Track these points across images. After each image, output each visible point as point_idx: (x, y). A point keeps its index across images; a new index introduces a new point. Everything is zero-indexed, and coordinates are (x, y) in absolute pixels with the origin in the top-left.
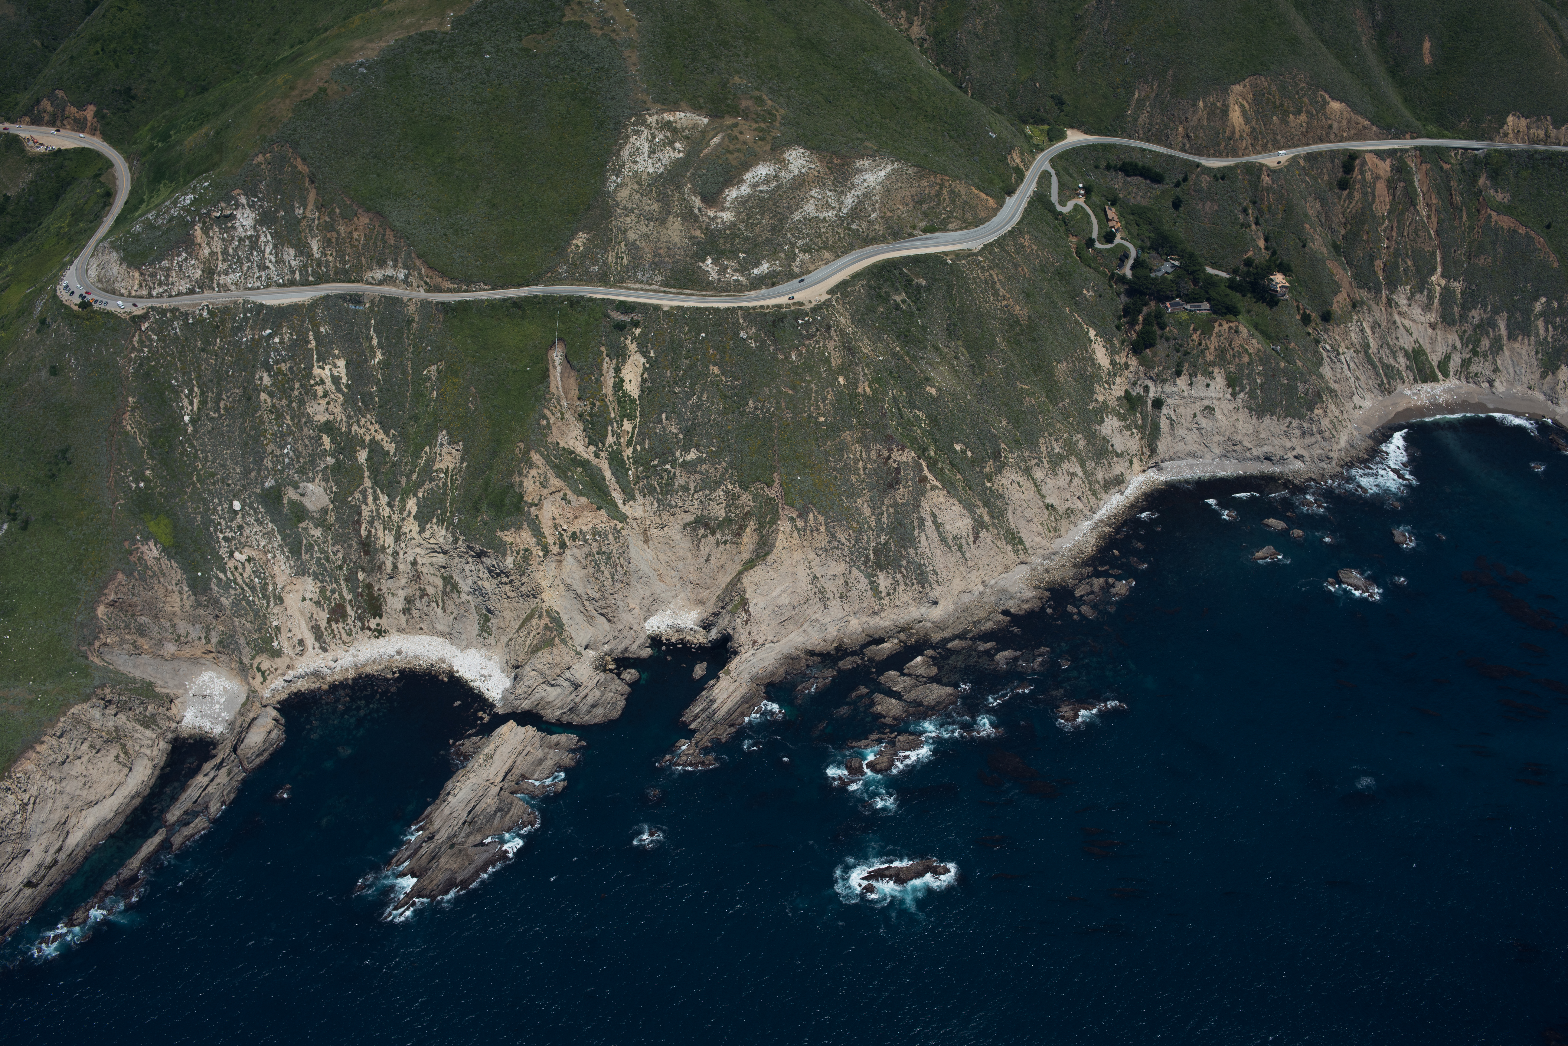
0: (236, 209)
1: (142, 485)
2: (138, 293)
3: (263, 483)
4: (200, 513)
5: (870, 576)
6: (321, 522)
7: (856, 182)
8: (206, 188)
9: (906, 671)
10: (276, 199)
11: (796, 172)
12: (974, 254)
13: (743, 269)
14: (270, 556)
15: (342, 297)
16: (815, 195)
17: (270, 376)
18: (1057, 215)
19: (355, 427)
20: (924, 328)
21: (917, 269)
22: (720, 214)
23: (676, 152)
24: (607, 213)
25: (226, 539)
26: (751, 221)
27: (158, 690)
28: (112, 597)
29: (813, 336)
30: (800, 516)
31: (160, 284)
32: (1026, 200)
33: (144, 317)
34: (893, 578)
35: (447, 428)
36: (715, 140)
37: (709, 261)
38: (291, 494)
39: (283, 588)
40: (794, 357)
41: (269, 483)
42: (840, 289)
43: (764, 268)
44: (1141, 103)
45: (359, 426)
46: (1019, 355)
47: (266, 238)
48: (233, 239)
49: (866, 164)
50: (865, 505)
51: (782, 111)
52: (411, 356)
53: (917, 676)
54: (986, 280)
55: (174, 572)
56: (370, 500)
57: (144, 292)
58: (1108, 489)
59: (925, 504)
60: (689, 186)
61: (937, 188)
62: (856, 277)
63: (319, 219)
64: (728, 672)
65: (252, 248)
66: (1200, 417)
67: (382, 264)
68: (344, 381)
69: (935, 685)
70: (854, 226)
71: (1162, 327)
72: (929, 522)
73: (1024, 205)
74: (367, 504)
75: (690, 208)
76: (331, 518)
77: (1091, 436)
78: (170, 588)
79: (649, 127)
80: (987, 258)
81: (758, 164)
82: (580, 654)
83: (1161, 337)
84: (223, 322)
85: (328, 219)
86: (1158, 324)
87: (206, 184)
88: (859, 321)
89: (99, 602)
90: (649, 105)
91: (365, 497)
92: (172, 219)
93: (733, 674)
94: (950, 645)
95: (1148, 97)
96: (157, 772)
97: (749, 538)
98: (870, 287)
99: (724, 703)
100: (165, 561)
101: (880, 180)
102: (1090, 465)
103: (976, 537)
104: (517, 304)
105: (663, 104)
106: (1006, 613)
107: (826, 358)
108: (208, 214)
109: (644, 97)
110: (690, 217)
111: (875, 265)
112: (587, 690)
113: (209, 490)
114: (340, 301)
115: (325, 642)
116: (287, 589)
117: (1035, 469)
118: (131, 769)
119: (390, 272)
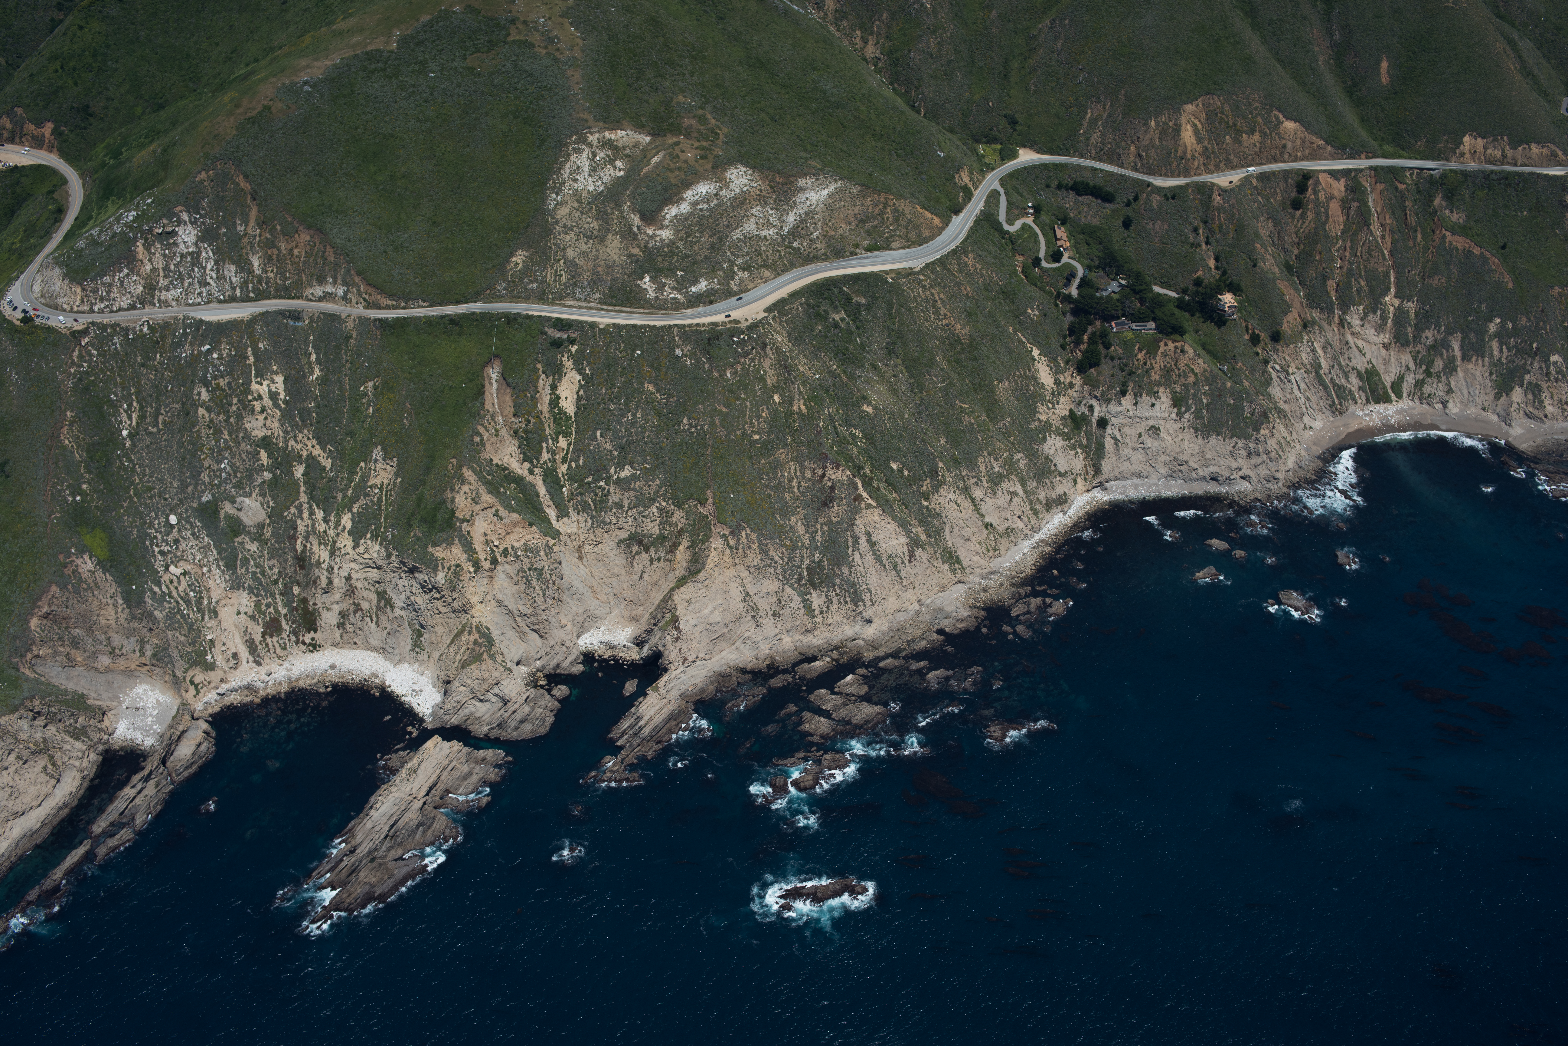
0: (178, 225)
1: (78, 498)
2: (80, 309)
3: (200, 497)
4: (136, 526)
5: (802, 594)
6: (258, 537)
7: (798, 200)
8: (149, 205)
9: (836, 690)
10: (218, 216)
11: (737, 191)
12: (915, 273)
13: (680, 286)
14: (205, 570)
15: (282, 313)
16: (757, 213)
17: (208, 391)
18: (1004, 234)
19: (292, 443)
20: (862, 347)
21: (857, 288)
22: (659, 232)
23: (617, 171)
24: (547, 231)
25: (162, 553)
26: (690, 239)
27: (90, 702)
28: (45, 609)
29: (748, 354)
30: (732, 533)
31: (102, 299)
32: (973, 218)
33: (85, 332)
34: (826, 596)
35: (381, 443)
36: (656, 159)
37: (647, 279)
38: (228, 508)
39: (218, 602)
40: (729, 375)
41: (206, 498)
42: (778, 307)
43: (702, 286)
44: (1093, 122)
45: (296, 442)
46: (959, 374)
47: (207, 254)
48: (175, 255)
49: (809, 183)
50: (799, 523)
51: (726, 130)
52: (348, 372)
53: (848, 695)
54: (927, 299)
55: (109, 585)
56: (306, 514)
57: (86, 308)
58: (1050, 508)
59: (859, 522)
60: (628, 204)
61: (881, 207)
62: (794, 295)
63: (260, 235)
64: (657, 689)
65: (193, 264)
66: (1145, 437)
67: (321, 281)
68: (282, 396)
69: (864, 703)
70: (795, 245)
71: (1107, 346)
72: (863, 541)
73: (970, 223)
74: (302, 519)
75: (629, 226)
76: (268, 533)
77: (1033, 456)
78: (104, 601)
79: (590, 145)
80: (928, 277)
81: (698, 182)
82: (510, 670)
83: (1106, 356)
84: (163, 337)
85: (269, 236)
86: (1103, 343)
87: (149, 201)
88: (796, 339)
89: (32, 615)
90: (590, 123)
91: (301, 512)
92: (115, 235)
93: (662, 691)
94: (882, 664)
95: (1100, 116)
96: (86, 784)
97: (682, 555)
98: (809, 305)
99: (651, 720)
100: (99, 574)
101: (822, 198)
102: (1032, 484)
103: (912, 556)
104: (454, 321)
105: (605, 122)
106: (940, 632)
107: (761, 376)
108: (150, 230)
109: (586, 116)
110: (628, 235)
111: (814, 284)
112: (516, 706)
113: (146, 505)
114: (280, 318)
115: (259, 656)
116: (223, 602)
117: (974, 488)
118: (58, 781)
119: (329, 289)
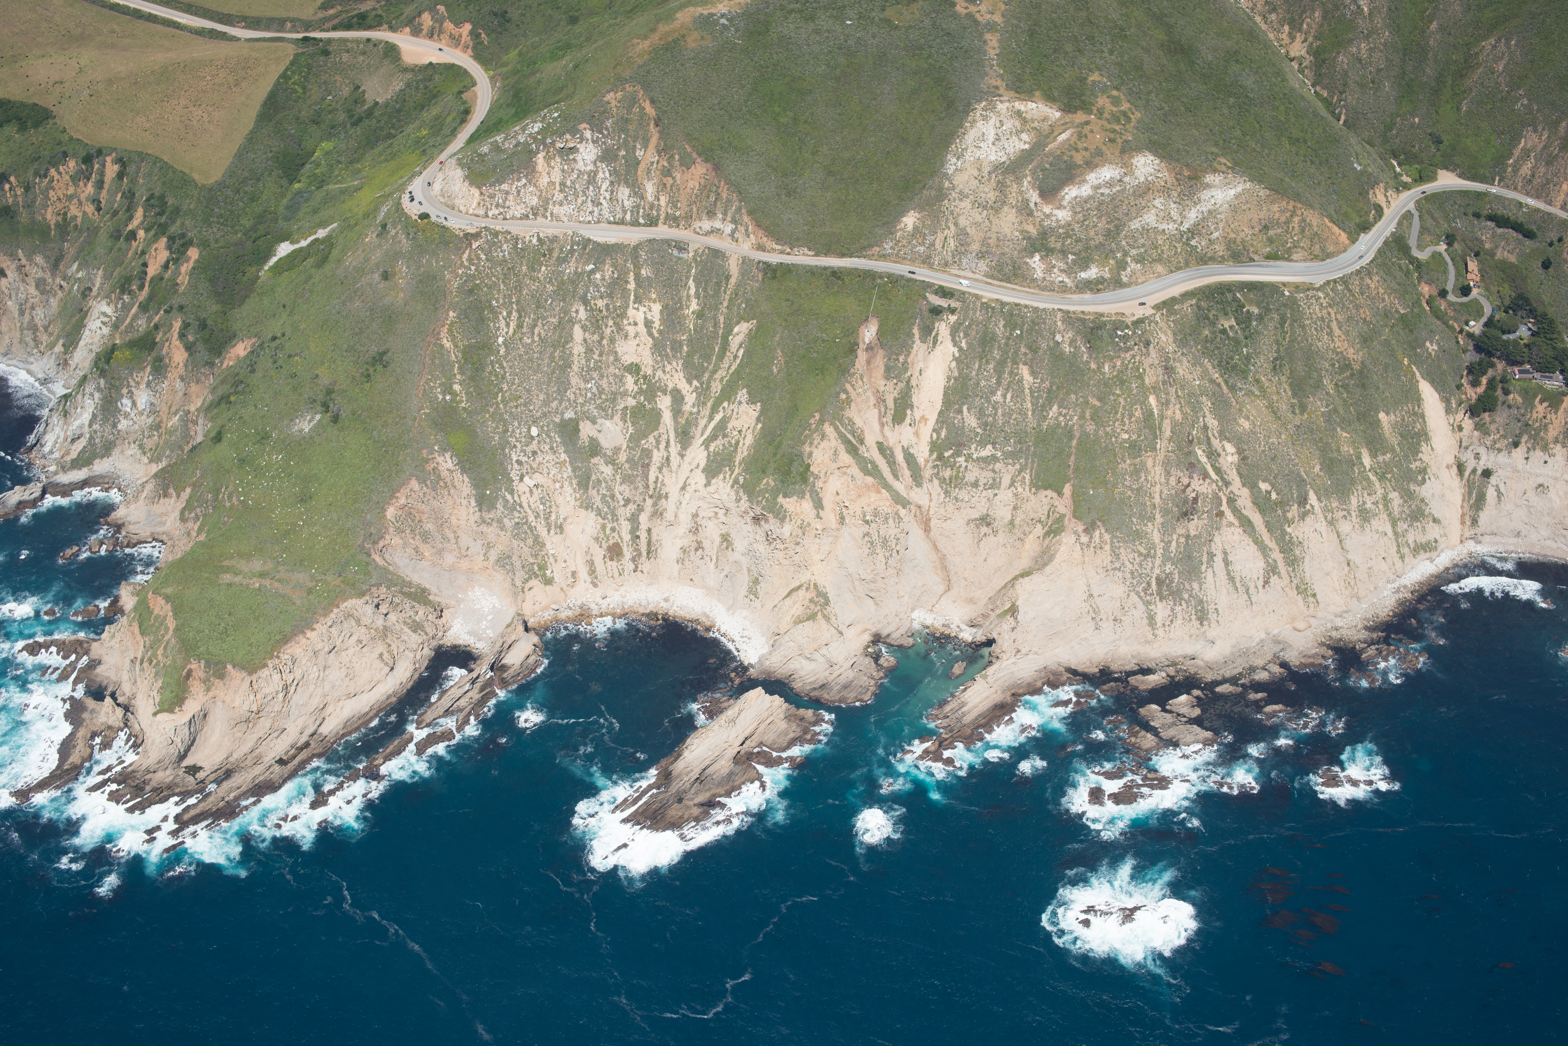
0: (581, 142)
1: (448, 397)
2: (476, 212)
3: (563, 413)
4: (499, 433)
5: (1147, 603)
6: (612, 461)
7: (1203, 197)
8: (555, 119)
9: (1168, 707)
10: (620, 137)
11: (1142, 179)
12: (1314, 289)
13: (1070, 270)
14: (558, 485)
15: (668, 242)
16: (1159, 205)
17: (586, 310)
18: (1412, 260)
19: (659, 373)
20: (1248, 358)
21: (1252, 296)
22: (1055, 212)
23: (1022, 143)
24: (941, 195)
25: (519, 462)
26: (1086, 223)
27: (431, 597)
28: (403, 501)
29: (1130, 349)
30: (1086, 531)
31: (497, 206)
32: (1382, 240)
33: (477, 236)
34: (1172, 610)
35: (747, 386)
36: (1063, 137)
37: (1037, 258)
38: (588, 428)
39: (565, 519)
40: (1106, 367)
41: (569, 415)
42: (1168, 305)
43: (1092, 273)
44: (1526, 152)
45: (664, 372)
46: (1345, 401)
47: (604, 174)
48: (573, 171)
49: (1217, 181)
50: (1156, 530)
51: (1138, 115)
52: (725, 311)
53: (1179, 715)
54: (1322, 318)
55: (465, 486)
56: (663, 445)
57: (481, 212)
58: (1418, 553)
59: (1217, 539)
60: (1029, 179)
61: (1288, 214)
62: (1186, 295)
63: (658, 163)
64: (985, 677)
65: (589, 183)
66: (1531, 494)
67: (711, 215)
68: (657, 325)
69: (1195, 726)
70: (1193, 243)
71: (1506, 393)
72: (1219, 560)
73: (1379, 244)
74: (659, 450)
75: (1026, 202)
76: (623, 457)
77: (1408, 496)
78: (458, 501)
79: (999, 114)
80: (1327, 295)
81: (1103, 166)
82: (841, 633)
83: (1504, 403)
84: (551, 251)
85: (666, 164)
86: (1502, 389)
87: (556, 115)
88: (1181, 341)
89: (389, 504)
90: (1001, 91)
91: (658, 442)
92: (518, 144)
93: (990, 679)
94: (1218, 689)
95: (1534, 147)
96: (416, 676)
97: (1031, 545)
98: (1199, 307)
99: (974, 707)
100: (458, 475)
101: (1228, 199)
102: (1402, 526)
103: (1266, 582)
104: (836, 274)
105: (1017, 92)
106: (1284, 665)
107: (1140, 374)
108: (553, 143)
109: (999, 83)
110: (1024, 210)
111: (1208, 287)
112: (842, 670)
113: (511, 413)
114: (665, 246)
115: (596, 578)
116: (570, 520)
117: (1342, 521)
118: (392, 669)
119: (718, 224)
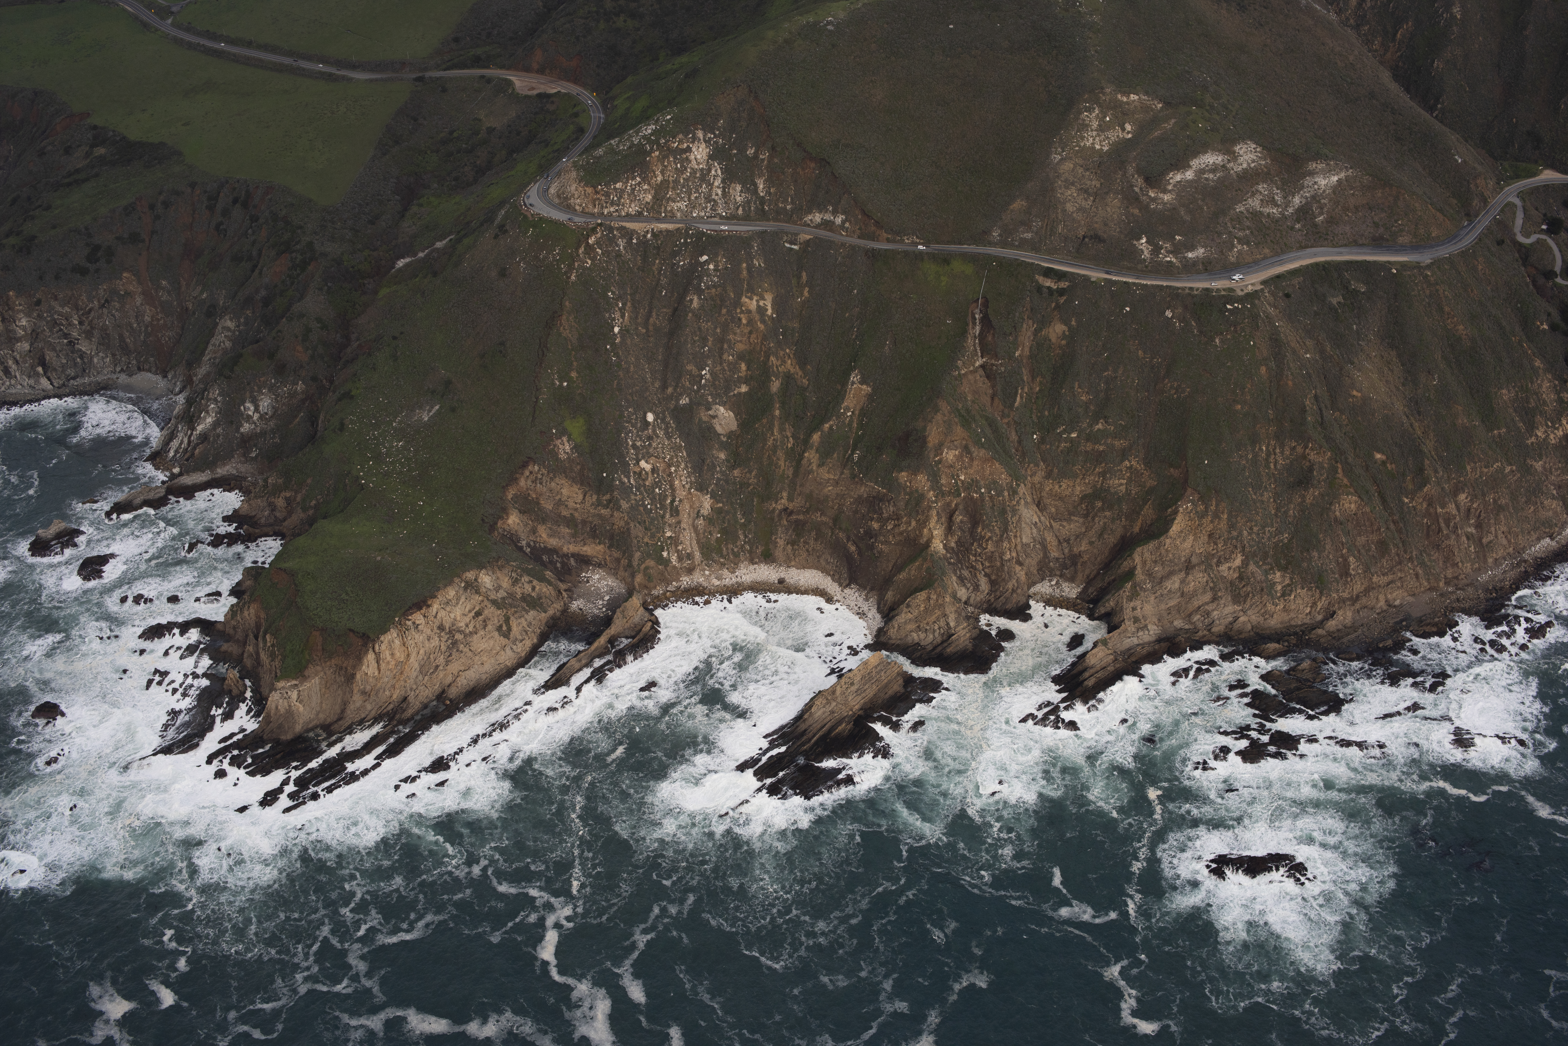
0: (693, 142)
1: (565, 384)
3: (678, 400)
4: (614, 418)
6: (726, 446)
7: (1306, 183)
8: (668, 121)
10: (731, 137)
11: (1245, 166)
12: (1421, 268)
13: (1177, 251)
14: (673, 469)
15: (779, 235)
16: (1262, 190)
17: (700, 298)
18: (1518, 244)
19: (772, 358)
20: (1358, 334)
21: (1357, 273)
22: (1161, 196)
23: (1125, 133)
24: (1048, 184)
26: (1191, 206)
27: (548, 575)
28: (521, 482)
29: (1240, 322)
30: (1202, 499)
31: (612, 204)
32: (1486, 225)
33: (593, 231)
34: (1291, 579)
35: (860, 368)
36: (1167, 125)
37: (1144, 240)
38: (703, 414)
39: (680, 502)
40: (1217, 341)
41: (684, 401)
42: (1275, 281)
45: (777, 358)
46: (1457, 376)
47: (717, 170)
48: (686, 169)
49: (1319, 168)
52: (836, 297)
53: (1303, 679)
56: (776, 429)
59: (1335, 507)
60: (1133, 165)
61: (1391, 200)
63: (769, 160)
65: (702, 180)
67: (822, 208)
68: (769, 312)
70: (1298, 227)
72: (1337, 528)
74: (772, 433)
75: (1132, 187)
76: (737, 443)
77: (1525, 471)
79: (1102, 105)
80: (1435, 274)
81: (1206, 152)
84: (665, 245)
85: (776, 161)
87: (669, 117)
88: (1290, 316)
89: (510, 485)
90: (1104, 84)
91: (772, 426)
92: (632, 145)
98: (1307, 285)
99: (1095, 673)
100: (575, 458)
101: (1331, 184)
103: (1385, 552)
105: (1119, 85)
107: (1251, 346)
108: (666, 144)
109: (1101, 77)
110: (1130, 195)
112: (960, 641)
113: (626, 399)
114: (776, 239)
115: (712, 560)
116: (685, 502)
118: (511, 642)
119: (828, 217)
